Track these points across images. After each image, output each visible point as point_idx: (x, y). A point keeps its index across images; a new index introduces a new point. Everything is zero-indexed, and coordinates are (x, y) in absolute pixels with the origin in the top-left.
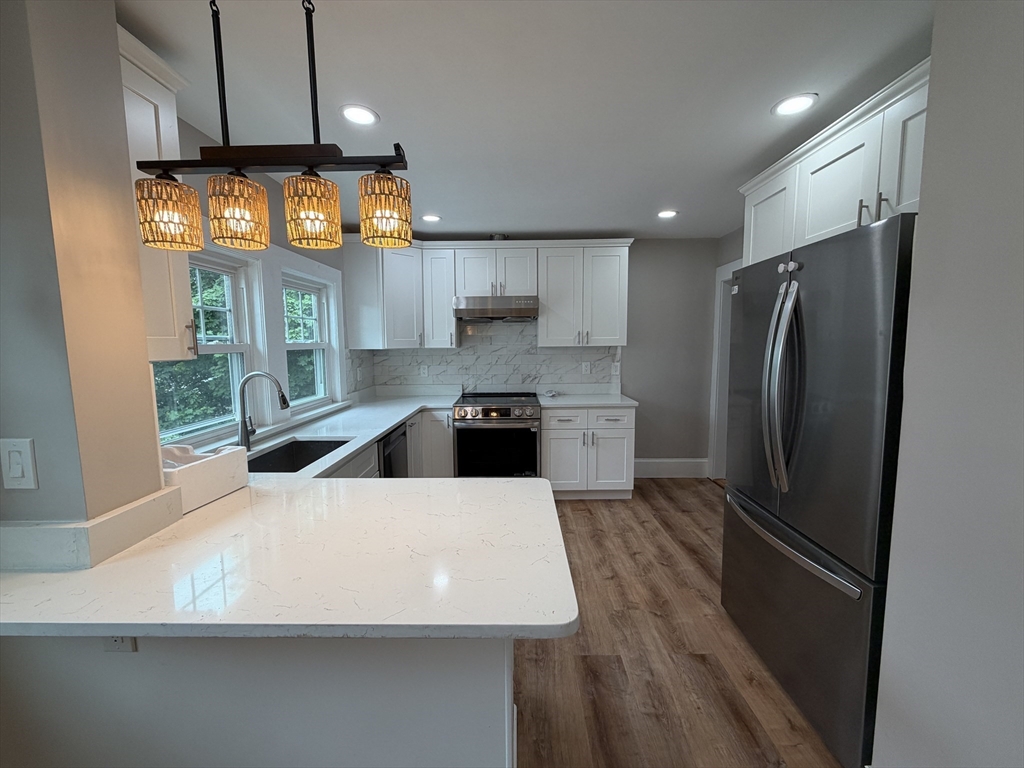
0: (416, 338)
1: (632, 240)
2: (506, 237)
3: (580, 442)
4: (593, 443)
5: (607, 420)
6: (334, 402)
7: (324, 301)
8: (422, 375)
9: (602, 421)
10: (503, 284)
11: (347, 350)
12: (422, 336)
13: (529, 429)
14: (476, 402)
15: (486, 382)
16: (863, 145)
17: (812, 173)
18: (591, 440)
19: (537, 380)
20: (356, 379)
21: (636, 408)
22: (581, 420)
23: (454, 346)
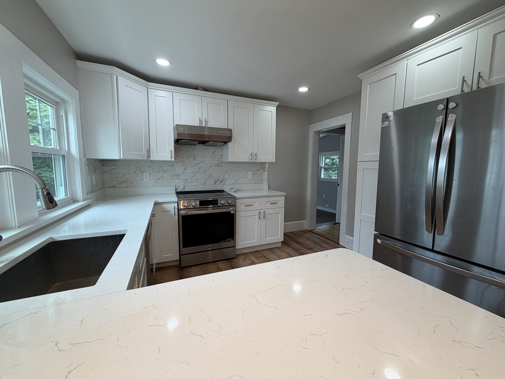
0: (144, 152)
1: (278, 103)
2: (206, 89)
3: (257, 217)
4: (264, 217)
5: (271, 203)
6: (75, 201)
7: (63, 114)
8: (145, 180)
9: (268, 205)
10: (207, 120)
11: (85, 159)
12: (149, 151)
13: (230, 212)
14: (185, 198)
15: (191, 184)
16: (461, 48)
17: (418, 65)
18: (263, 216)
19: (223, 182)
20: (92, 183)
21: (285, 196)
22: (258, 205)
23: (173, 159)
